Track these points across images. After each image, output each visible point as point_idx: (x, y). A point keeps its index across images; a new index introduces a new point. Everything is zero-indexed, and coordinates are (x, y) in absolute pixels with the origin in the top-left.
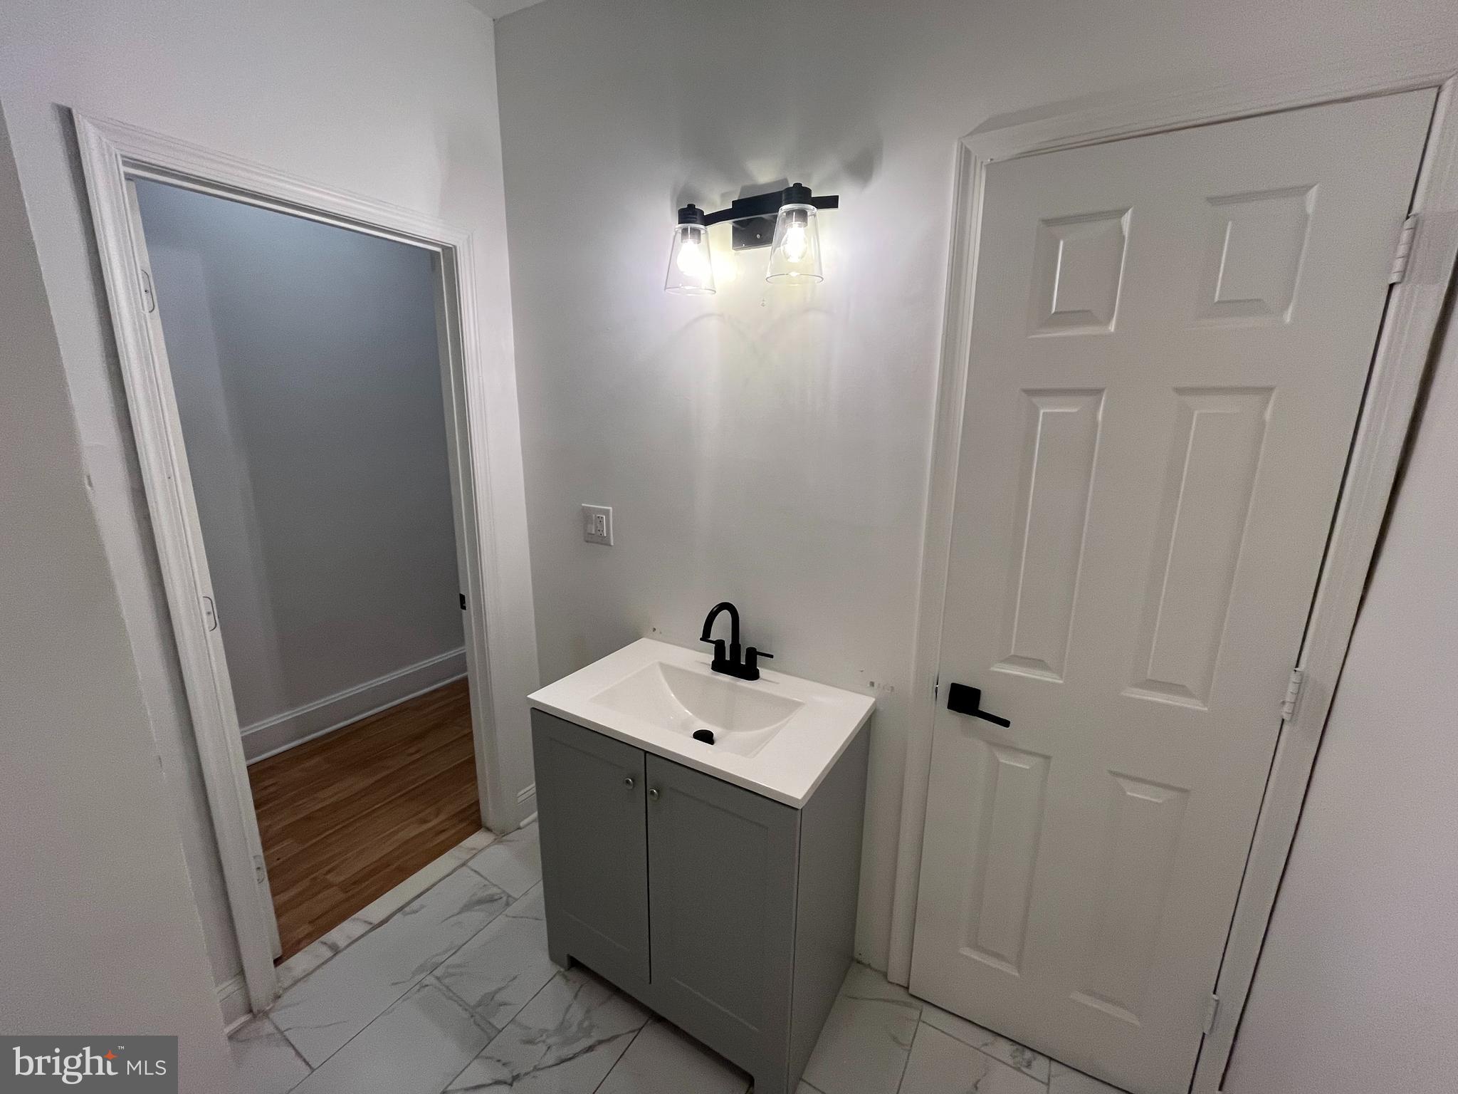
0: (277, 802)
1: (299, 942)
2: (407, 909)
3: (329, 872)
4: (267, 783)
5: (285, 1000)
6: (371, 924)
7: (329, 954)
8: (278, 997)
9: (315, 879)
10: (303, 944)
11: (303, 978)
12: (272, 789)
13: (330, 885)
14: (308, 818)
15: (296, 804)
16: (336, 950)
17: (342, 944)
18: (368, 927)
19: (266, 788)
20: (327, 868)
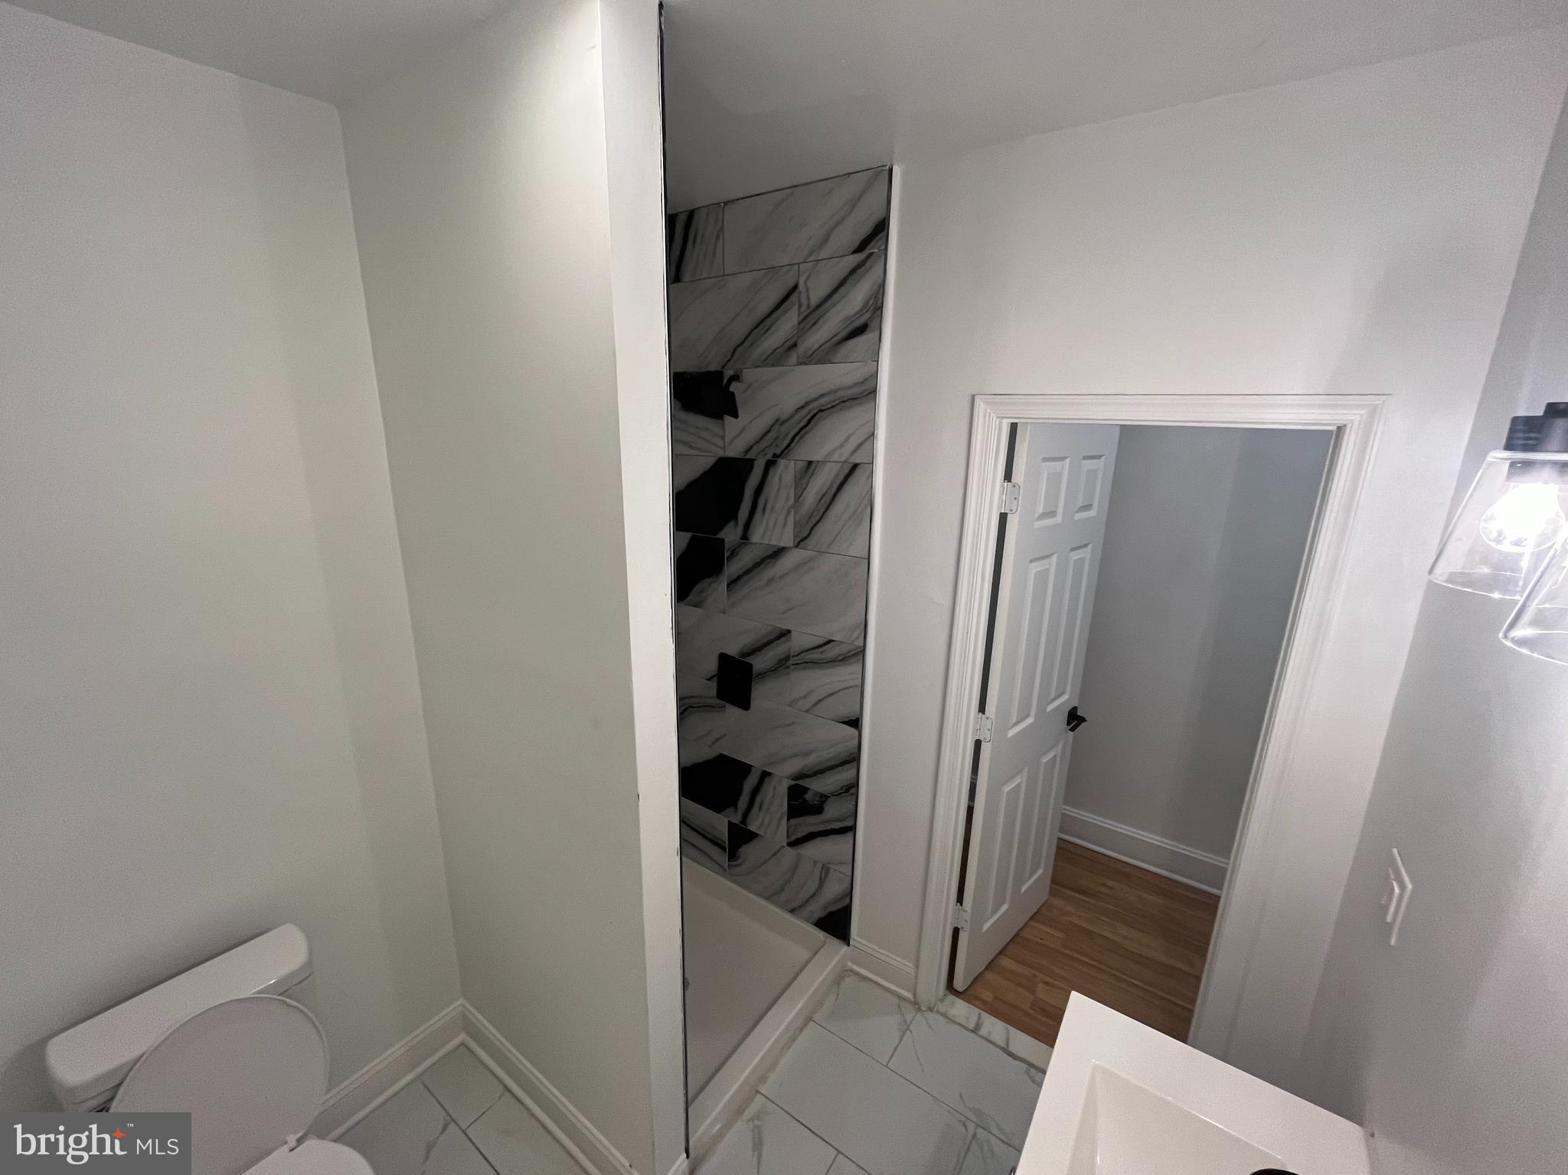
0: (1093, 901)
1: (978, 998)
2: (1033, 1071)
3: (1047, 983)
4: (1110, 883)
5: (930, 1016)
6: (1008, 1045)
7: (971, 1026)
8: (930, 1009)
9: (1035, 976)
10: (977, 1003)
11: (949, 1019)
12: (1104, 890)
13: (1033, 992)
14: (1089, 934)
15: (1099, 916)
16: (976, 1030)
17: (983, 1032)
18: (1003, 1045)
19: (1104, 885)
20: (1049, 979)
